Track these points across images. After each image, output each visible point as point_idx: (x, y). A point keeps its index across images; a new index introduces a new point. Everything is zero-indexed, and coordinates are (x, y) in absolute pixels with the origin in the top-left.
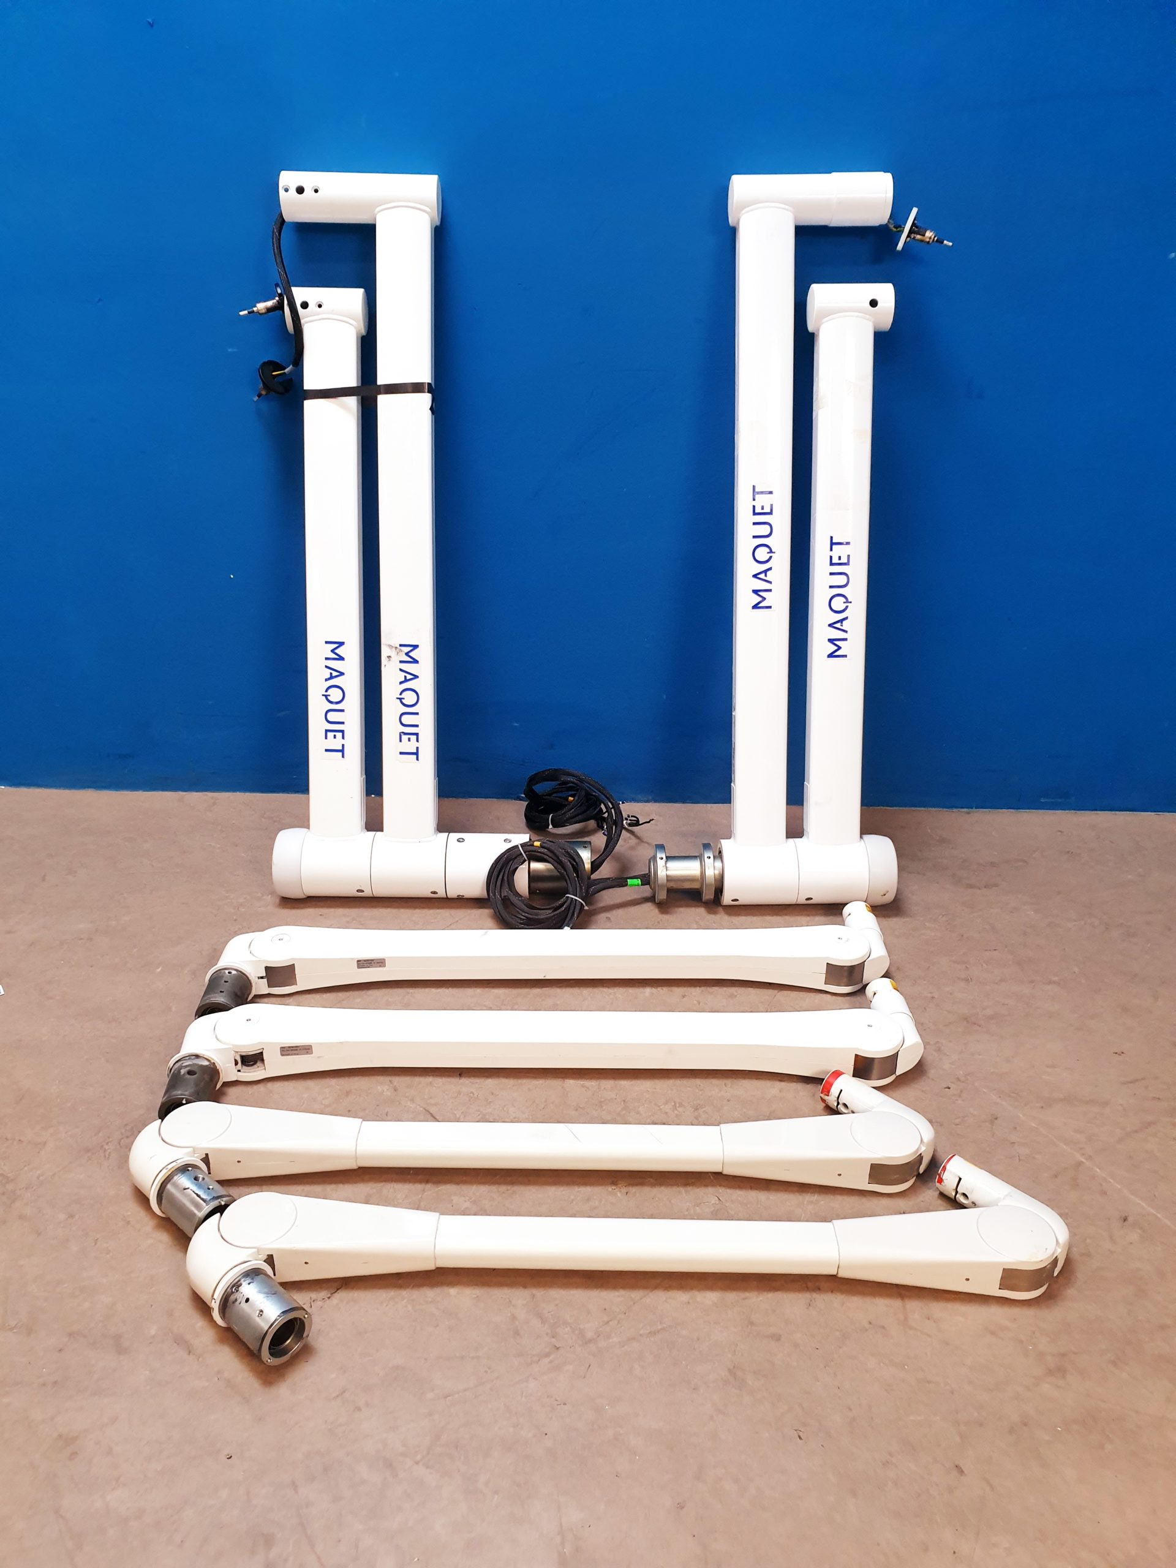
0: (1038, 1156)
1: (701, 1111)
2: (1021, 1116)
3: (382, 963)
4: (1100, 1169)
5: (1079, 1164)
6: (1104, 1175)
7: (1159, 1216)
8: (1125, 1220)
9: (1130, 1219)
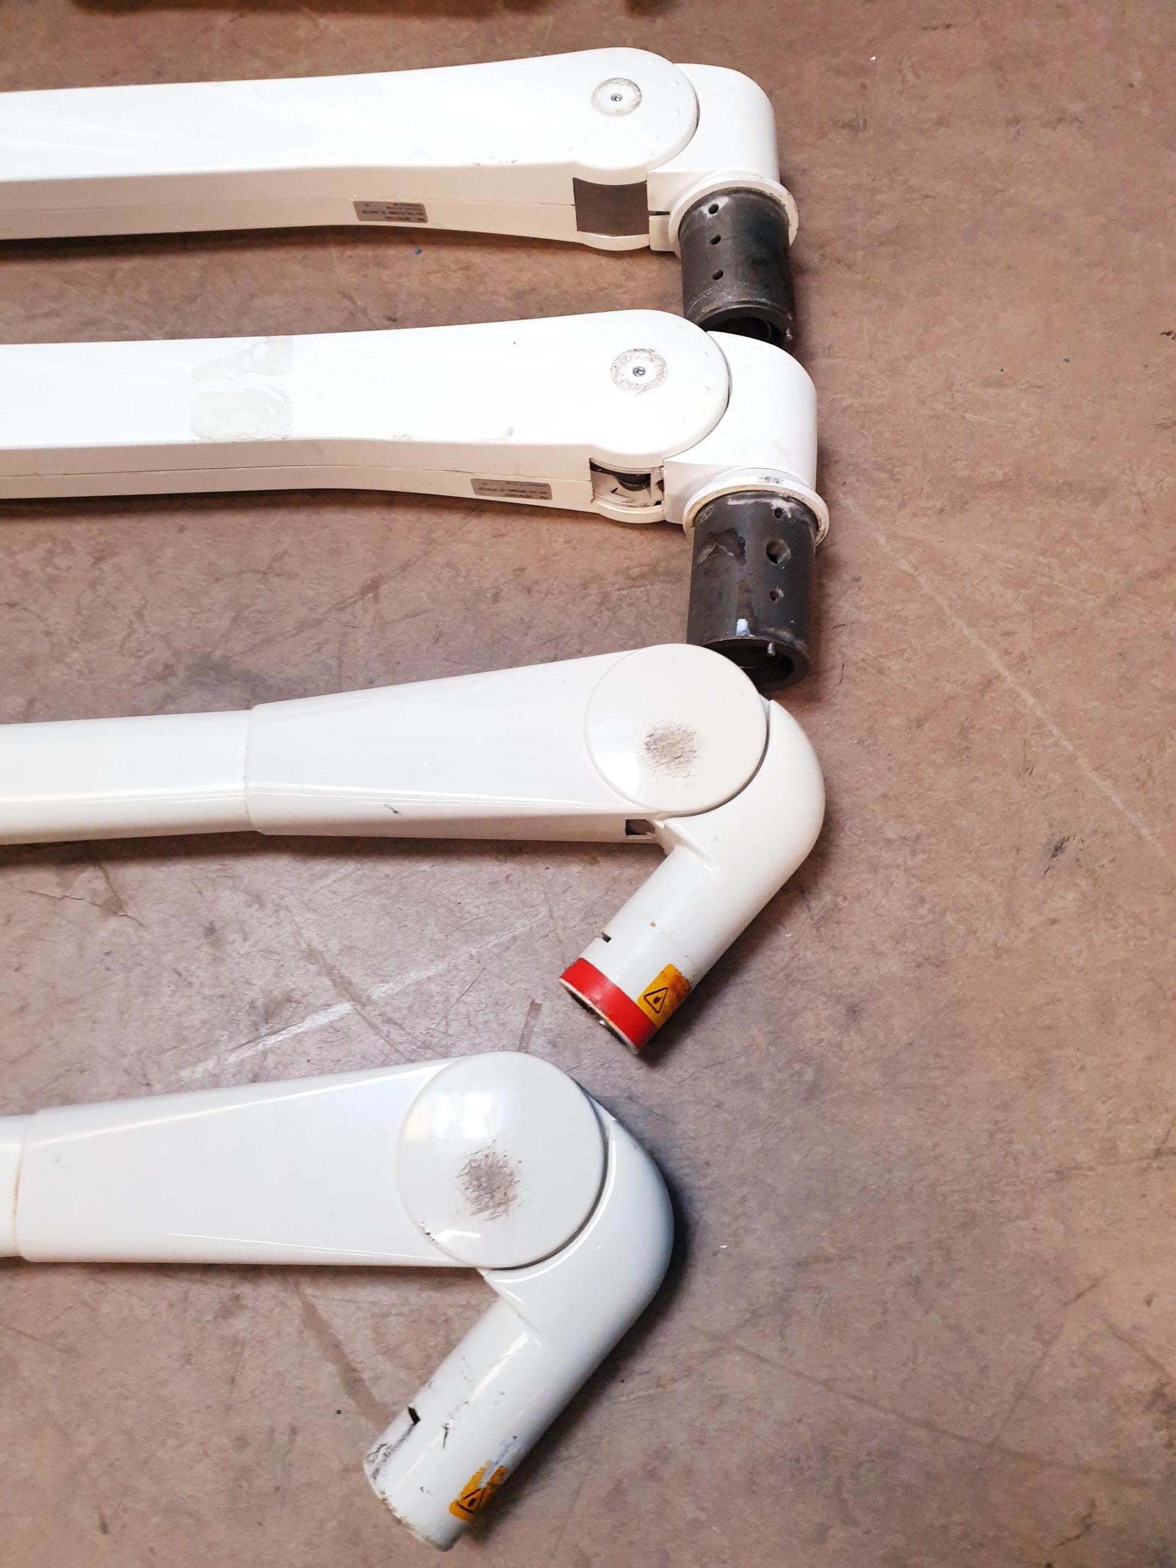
0: (894, 664)
1: (106, 567)
2: (882, 540)
4: (1035, 693)
5: (989, 682)
6: (1039, 712)
7: (1145, 832)
8: (1058, 849)
9: (1072, 847)
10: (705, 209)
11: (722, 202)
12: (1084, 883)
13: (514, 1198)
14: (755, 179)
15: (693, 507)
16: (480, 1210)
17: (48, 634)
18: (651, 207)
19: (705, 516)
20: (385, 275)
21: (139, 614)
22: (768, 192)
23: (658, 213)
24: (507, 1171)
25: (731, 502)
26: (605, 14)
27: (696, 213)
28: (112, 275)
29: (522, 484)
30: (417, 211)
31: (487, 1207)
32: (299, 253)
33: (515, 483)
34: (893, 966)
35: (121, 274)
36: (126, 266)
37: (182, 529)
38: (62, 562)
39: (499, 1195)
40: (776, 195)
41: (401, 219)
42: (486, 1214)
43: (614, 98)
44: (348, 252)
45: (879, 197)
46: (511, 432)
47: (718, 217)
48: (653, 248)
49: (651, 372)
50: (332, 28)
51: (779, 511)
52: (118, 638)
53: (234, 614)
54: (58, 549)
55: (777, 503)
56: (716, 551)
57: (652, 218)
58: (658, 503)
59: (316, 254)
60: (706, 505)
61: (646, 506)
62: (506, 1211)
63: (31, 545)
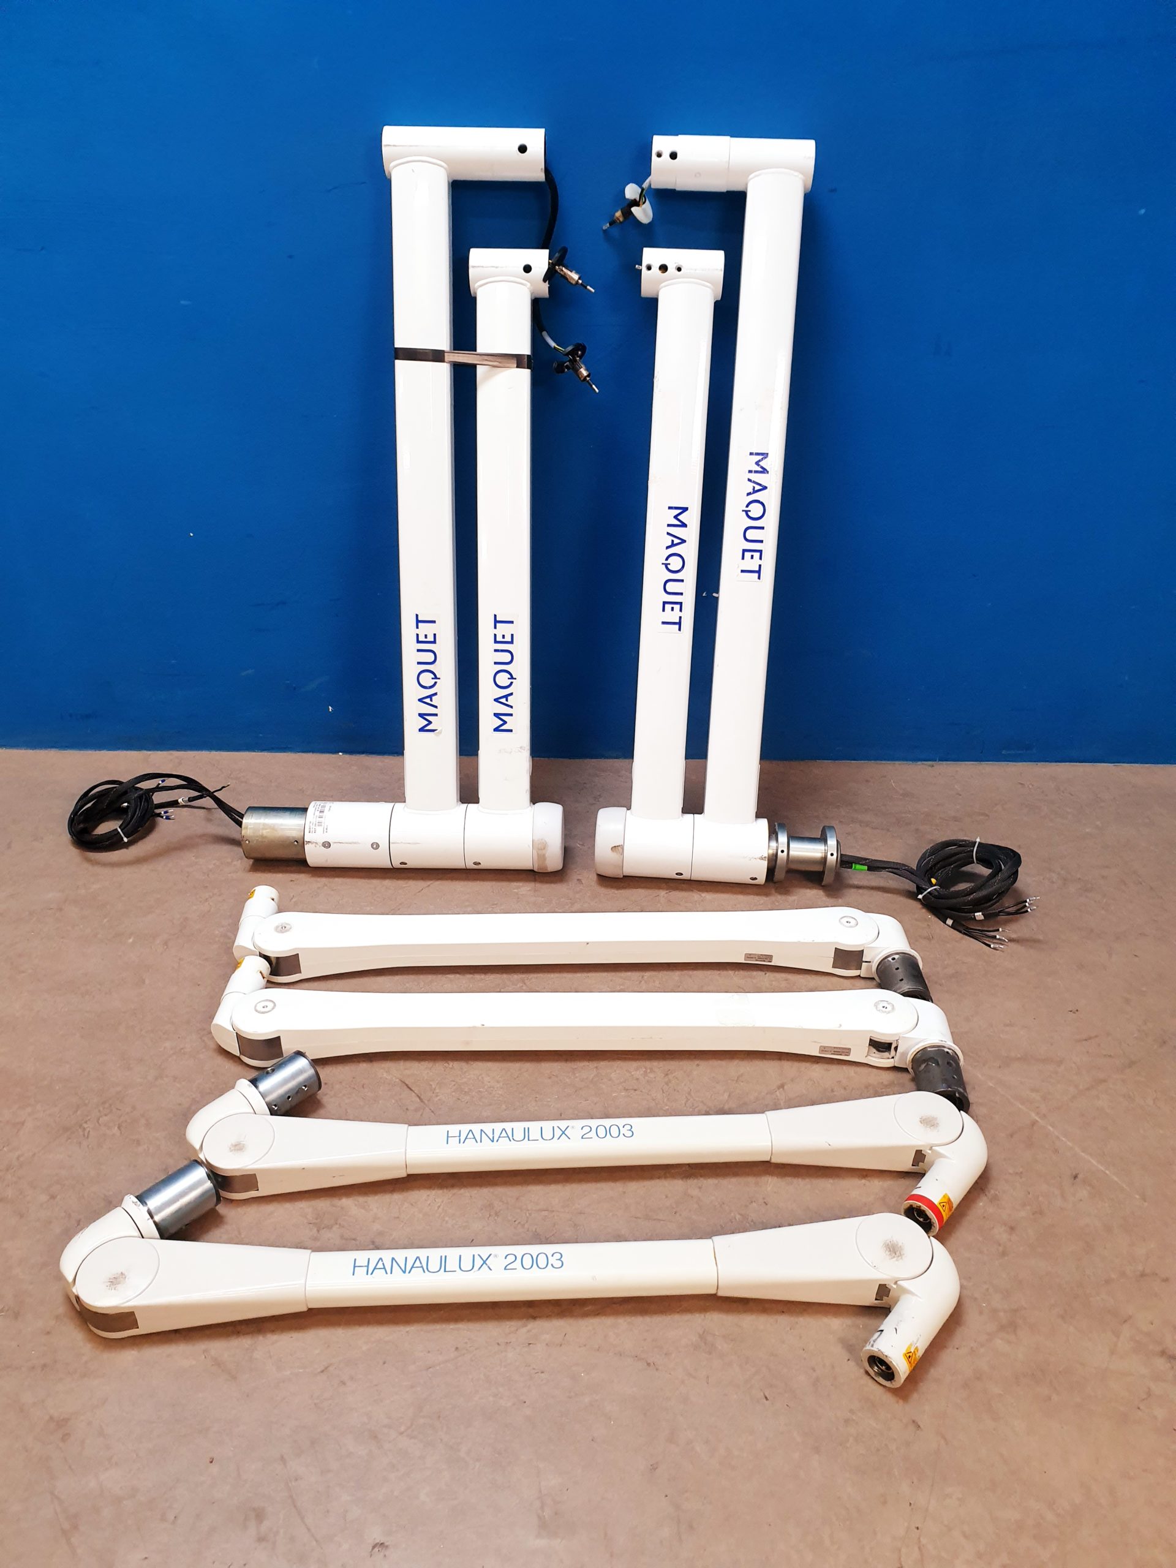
3: (748, 957)
4: (1053, 1127)
5: (1034, 1123)
6: (1057, 1134)
7: (1107, 1172)
8: (1075, 1177)
9: (1080, 1176)
10: (890, 959)
11: (896, 957)
12: (1088, 1188)
13: (904, 1254)
14: (903, 949)
15: (913, 1053)
16: (892, 1258)
17: (654, 1100)
18: (864, 960)
19: (918, 1055)
20: (754, 981)
21: (689, 1093)
22: (912, 954)
23: (866, 962)
24: (899, 1246)
25: (929, 1049)
26: (817, 897)
27: (886, 960)
28: (643, 977)
29: (839, 1048)
30: (769, 958)
31: (894, 1257)
32: (716, 972)
33: (837, 1048)
34: (1023, 1214)
35: (646, 977)
36: (647, 974)
37: (698, 1065)
38: (652, 1075)
39: (898, 1253)
40: (915, 956)
41: (761, 961)
42: (895, 1259)
43: (847, 922)
44: (737, 973)
45: (946, 962)
46: (841, 1025)
47: (896, 962)
48: (861, 976)
49: (889, 1008)
50: (707, 897)
51: (947, 1052)
52: (683, 1102)
53: (728, 1094)
54: (649, 1071)
55: (946, 1050)
56: (928, 1064)
57: (863, 964)
58: (893, 1058)
59: (724, 973)
60: (918, 1052)
61: (889, 1058)
62: (902, 1258)
63: (637, 1069)
